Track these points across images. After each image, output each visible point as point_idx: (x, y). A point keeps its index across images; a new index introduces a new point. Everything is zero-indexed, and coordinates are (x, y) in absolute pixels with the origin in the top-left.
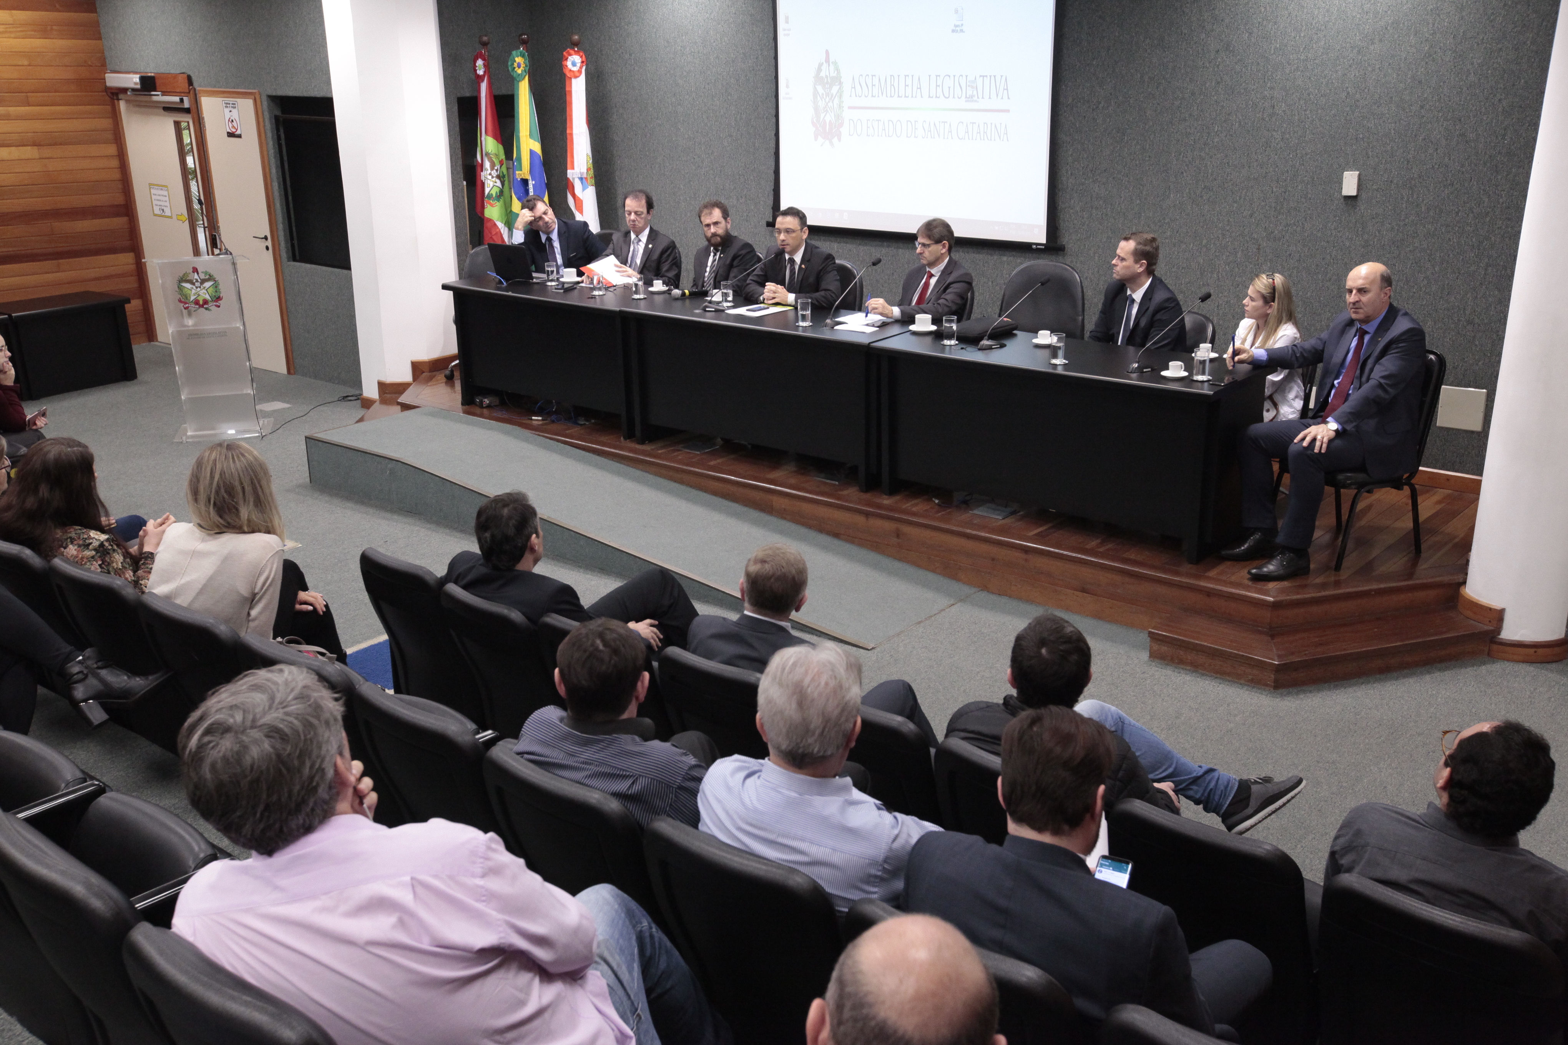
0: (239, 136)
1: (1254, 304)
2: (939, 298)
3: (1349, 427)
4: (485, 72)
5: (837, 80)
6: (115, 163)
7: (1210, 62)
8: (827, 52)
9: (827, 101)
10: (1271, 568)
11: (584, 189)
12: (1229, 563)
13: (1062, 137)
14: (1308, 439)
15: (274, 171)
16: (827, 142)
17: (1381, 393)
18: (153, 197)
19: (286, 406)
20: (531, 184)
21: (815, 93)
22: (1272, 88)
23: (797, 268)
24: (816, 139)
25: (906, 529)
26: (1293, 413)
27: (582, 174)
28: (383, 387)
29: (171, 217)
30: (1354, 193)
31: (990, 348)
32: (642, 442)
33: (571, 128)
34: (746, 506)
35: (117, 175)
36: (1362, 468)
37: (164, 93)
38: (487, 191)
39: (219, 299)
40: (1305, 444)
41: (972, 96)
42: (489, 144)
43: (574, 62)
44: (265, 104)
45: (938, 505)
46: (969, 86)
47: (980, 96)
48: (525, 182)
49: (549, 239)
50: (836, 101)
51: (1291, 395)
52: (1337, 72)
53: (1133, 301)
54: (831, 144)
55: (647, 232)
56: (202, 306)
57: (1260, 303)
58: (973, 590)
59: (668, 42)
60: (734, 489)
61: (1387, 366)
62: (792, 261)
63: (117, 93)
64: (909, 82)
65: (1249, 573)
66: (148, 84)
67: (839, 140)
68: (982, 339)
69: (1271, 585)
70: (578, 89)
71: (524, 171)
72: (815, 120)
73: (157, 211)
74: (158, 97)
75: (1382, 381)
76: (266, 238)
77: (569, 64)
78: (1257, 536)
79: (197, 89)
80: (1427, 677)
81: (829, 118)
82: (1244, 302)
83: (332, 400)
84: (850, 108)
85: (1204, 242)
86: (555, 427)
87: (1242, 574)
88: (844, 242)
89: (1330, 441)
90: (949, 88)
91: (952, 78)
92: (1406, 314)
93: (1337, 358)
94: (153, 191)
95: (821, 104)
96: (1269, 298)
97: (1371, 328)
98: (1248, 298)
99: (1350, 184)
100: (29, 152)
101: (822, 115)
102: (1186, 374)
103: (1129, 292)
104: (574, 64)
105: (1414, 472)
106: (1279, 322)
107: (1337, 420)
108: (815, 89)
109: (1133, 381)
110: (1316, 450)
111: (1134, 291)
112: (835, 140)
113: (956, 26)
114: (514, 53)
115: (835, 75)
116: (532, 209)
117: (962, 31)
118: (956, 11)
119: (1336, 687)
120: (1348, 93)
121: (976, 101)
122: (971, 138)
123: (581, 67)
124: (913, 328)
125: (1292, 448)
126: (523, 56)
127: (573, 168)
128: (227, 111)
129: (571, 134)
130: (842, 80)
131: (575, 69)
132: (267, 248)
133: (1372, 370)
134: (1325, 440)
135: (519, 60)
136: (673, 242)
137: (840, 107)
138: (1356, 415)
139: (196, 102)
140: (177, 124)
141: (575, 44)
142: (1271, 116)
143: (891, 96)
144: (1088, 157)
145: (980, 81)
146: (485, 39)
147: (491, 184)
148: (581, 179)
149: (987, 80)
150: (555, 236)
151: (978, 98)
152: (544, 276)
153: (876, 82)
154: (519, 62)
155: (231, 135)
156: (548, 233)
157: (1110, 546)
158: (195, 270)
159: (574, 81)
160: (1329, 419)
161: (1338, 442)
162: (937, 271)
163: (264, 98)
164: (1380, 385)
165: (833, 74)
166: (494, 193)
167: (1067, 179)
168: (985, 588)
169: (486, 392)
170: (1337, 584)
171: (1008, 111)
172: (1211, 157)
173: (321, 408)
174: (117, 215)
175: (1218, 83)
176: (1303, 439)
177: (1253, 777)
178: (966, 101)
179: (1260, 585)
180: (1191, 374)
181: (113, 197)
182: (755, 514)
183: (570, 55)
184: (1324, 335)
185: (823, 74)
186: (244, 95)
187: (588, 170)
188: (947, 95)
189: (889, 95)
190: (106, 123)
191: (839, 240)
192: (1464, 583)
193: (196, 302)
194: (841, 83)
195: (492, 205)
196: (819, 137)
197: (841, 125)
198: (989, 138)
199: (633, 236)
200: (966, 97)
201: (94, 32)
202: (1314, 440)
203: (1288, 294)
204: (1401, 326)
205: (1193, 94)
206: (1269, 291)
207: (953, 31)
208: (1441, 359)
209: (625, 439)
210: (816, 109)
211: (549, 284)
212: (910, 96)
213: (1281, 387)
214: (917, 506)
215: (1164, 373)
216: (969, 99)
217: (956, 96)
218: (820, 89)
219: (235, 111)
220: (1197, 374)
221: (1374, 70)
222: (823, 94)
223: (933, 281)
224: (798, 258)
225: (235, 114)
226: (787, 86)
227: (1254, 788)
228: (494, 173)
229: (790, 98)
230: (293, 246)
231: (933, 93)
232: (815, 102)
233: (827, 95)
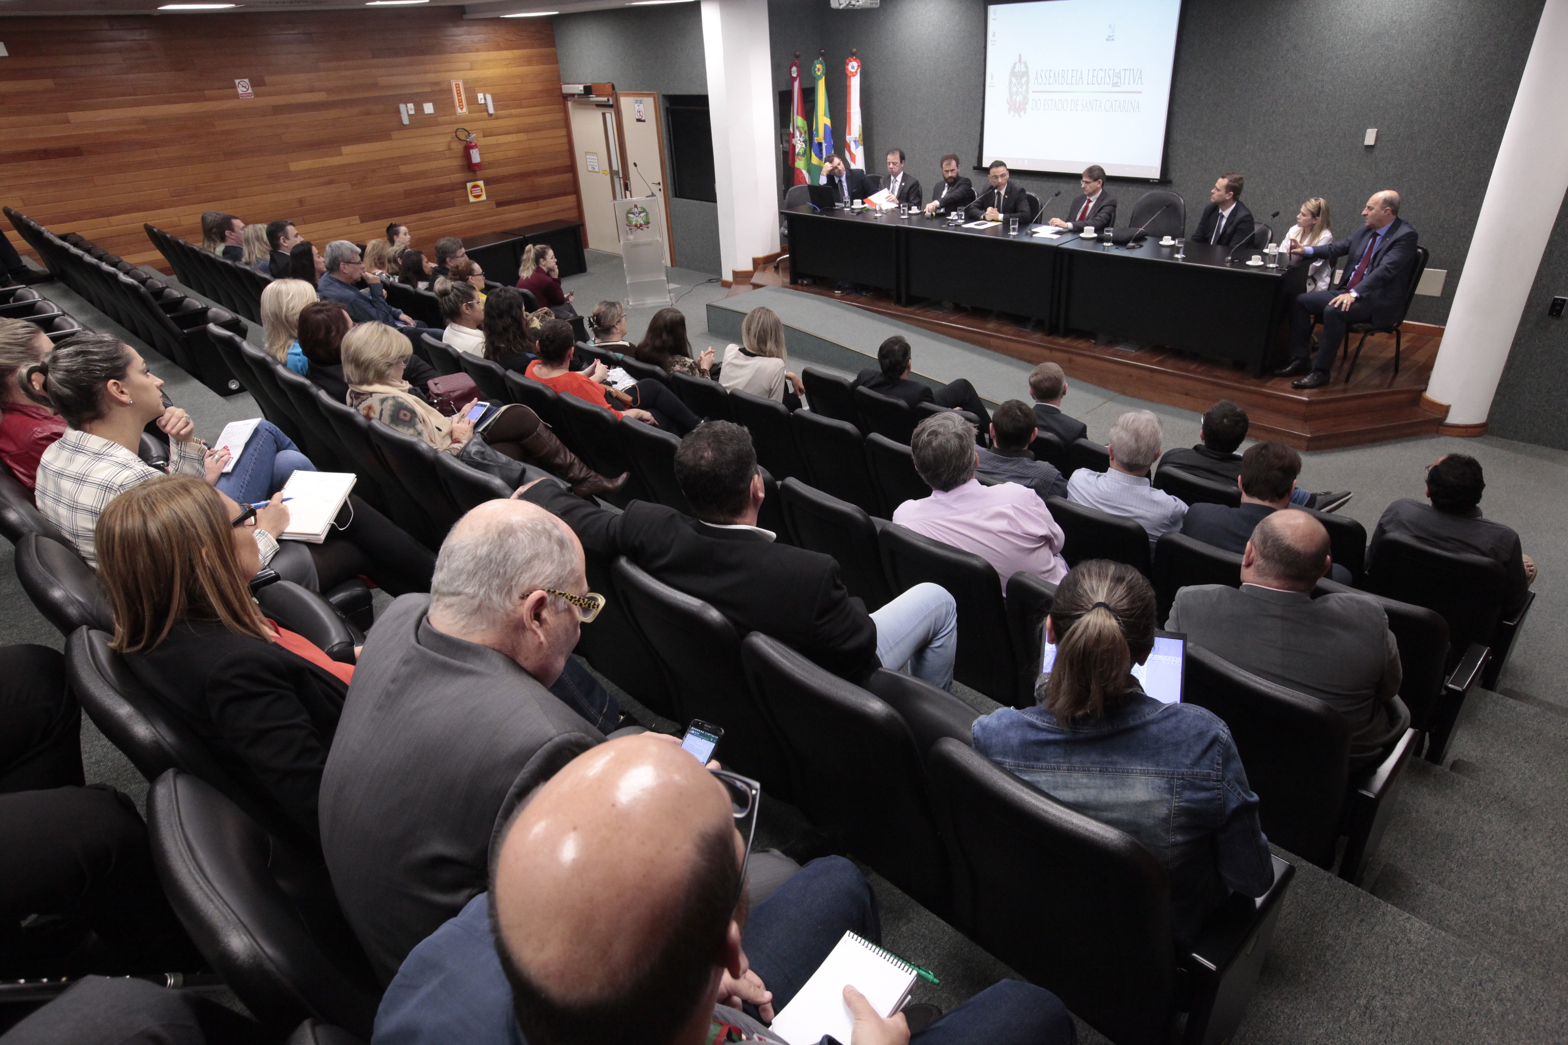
0: (644, 121)
1: (1305, 218)
2: (1096, 216)
3: (1364, 295)
4: (798, 75)
5: (1026, 74)
6: (565, 140)
7: (1282, 58)
8: (1020, 56)
9: (1018, 88)
10: (1305, 380)
11: (856, 148)
12: (1279, 378)
13: (1176, 108)
14: (1338, 303)
15: (665, 142)
17: (1387, 274)
18: (588, 160)
19: (678, 286)
20: (824, 145)
21: (1011, 82)
22: (1323, 74)
23: (1002, 198)
24: (1009, 113)
25: (1075, 358)
26: (1325, 285)
27: (856, 138)
28: (735, 274)
29: (598, 172)
30: (1372, 143)
31: (1133, 248)
32: (906, 306)
33: (850, 109)
34: (973, 344)
35: (566, 147)
36: (1369, 320)
37: (597, 96)
38: (797, 150)
39: (648, 223)
40: (1336, 306)
41: (1117, 83)
42: (799, 121)
43: (853, 66)
44: (661, 100)
45: (1095, 344)
46: (1115, 76)
47: (1122, 83)
48: (820, 144)
49: (840, 181)
50: (1024, 87)
51: (1324, 275)
52: (1369, 62)
53: (1223, 216)
54: (1019, 116)
55: (901, 175)
56: (639, 228)
57: (1309, 217)
58: (1116, 394)
59: (912, 51)
60: (967, 335)
61: (1393, 256)
62: (999, 193)
63: (566, 97)
64: (1074, 74)
65: (1293, 384)
66: (588, 90)
67: (1025, 113)
68: (1128, 242)
69: (1306, 391)
70: (855, 83)
71: (820, 137)
72: (1009, 100)
73: (590, 169)
74: (594, 98)
75: (1388, 266)
76: (659, 184)
77: (850, 67)
78: (1297, 362)
79: (618, 92)
80: (1399, 445)
81: (1019, 98)
82: (1298, 216)
83: (701, 282)
84: (1033, 92)
85: (1267, 176)
86: (847, 297)
87: (1288, 385)
89: (1352, 304)
90: (1102, 77)
91: (1104, 71)
92: (1407, 223)
93: (1358, 252)
94: (588, 157)
95: (1014, 90)
96: (1316, 214)
97: (1382, 231)
98: (1300, 214)
99: (1370, 137)
100: (522, 136)
101: (1014, 97)
102: (1262, 263)
103: (1220, 211)
104: (853, 68)
105: (1400, 323)
106: (1321, 229)
107: (1357, 291)
108: (1011, 80)
109: (1228, 268)
110: (1343, 310)
111: (1223, 210)
112: (1022, 113)
113: (1109, 36)
114: (816, 62)
116: (831, 162)
117: (1113, 40)
118: (1110, 27)
119: (1343, 451)
120: (1376, 77)
121: (1119, 86)
122: (1114, 110)
123: (857, 69)
124: (1082, 235)
125: (1327, 309)
126: (822, 64)
127: (850, 134)
128: (636, 105)
129: (850, 113)
130: (1029, 73)
131: (853, 71)
132: (660, 190)
133: (1381, 259)
134: (1349, 303)
135: (818, 66)
136: (918, 182)
137: (1027, 91)
138: (1370, 287)
139: (617, 101)
140: (604, 115)
141: (853, 54)
142: (1320, 93)
143: (1062, 84)
144: (1192, 122)
145: (1123, 73)
146: (798, 53)
147: (800, 146)
148: (855, 141)
149: (1127, 72)
150: (844, 179)
152: (843, 205)
153: (1052, 74)
154: (819, 68)
155: (639, 120)
156: (840, 177)
157: (1203, 368)
158: (636, 206)
159: (852, 78)
160: (1352, 290)
161: (1357, 305)
162: (1094, 199)
163: (661, 97)
164: (1386, 269)
165: (1023, 70)
166: (801, 152)
167: (1176, 137)
168: (1124, 393)
169: (804, 276)
170: (1345, 391)
171: (1140, 92)
172: (1276, 121)
173: (698, 287)
174: (566, 172)
175: (1286, 71)
176: (1335, 303)
177: (1319, 492)
178: (1112, 86)
179: (1299, 391)
180: (1265, 263)
181: (565, 161)
182: (979, 349)
183: (851, 61)
184: (1350, 238)
185: (1016, 70)
186: (648, 95)
187: (860, 135)
188: (1099, 82)
189: (1060, 83)
190: (560, 116)
192: (1425, 390)
193: (636, 226)
194: (1028, 76)
195: (800, 160)
196: (1011, 111)
197: (1027, 103)
198: (1126, 110)
199: (892, 178)
200: (1113, 84)
201: (554, 59)
202: (1342, 303)
203: (1327, 210)
204: (1403, 230)
205: (1268, 79)
206: (1317, 209)
207: (1107, 40)
208: (1425, 252)
209: (895, 304)
210: (1010, 93)
211: (845, 209)
212: (1075, 83)
213: (1319, 271)
214: (1081, 344)
215: (1249, 263)
216: (1115, 85)
217: (1106, 83)
218: (1014, 79)
219: (641, 106)
220: (1269, 263)
221: (1395, 61)
222: (1015, 83)
223: (1091, 205)
224: (1003, 192)
225: (641, 107)
226: (992, 79)
227: (1319, 498)
228: (802, 139)
230: (675, 188)
231: (1090, 81)
232: (1010, 89)
233: (1018, 84)
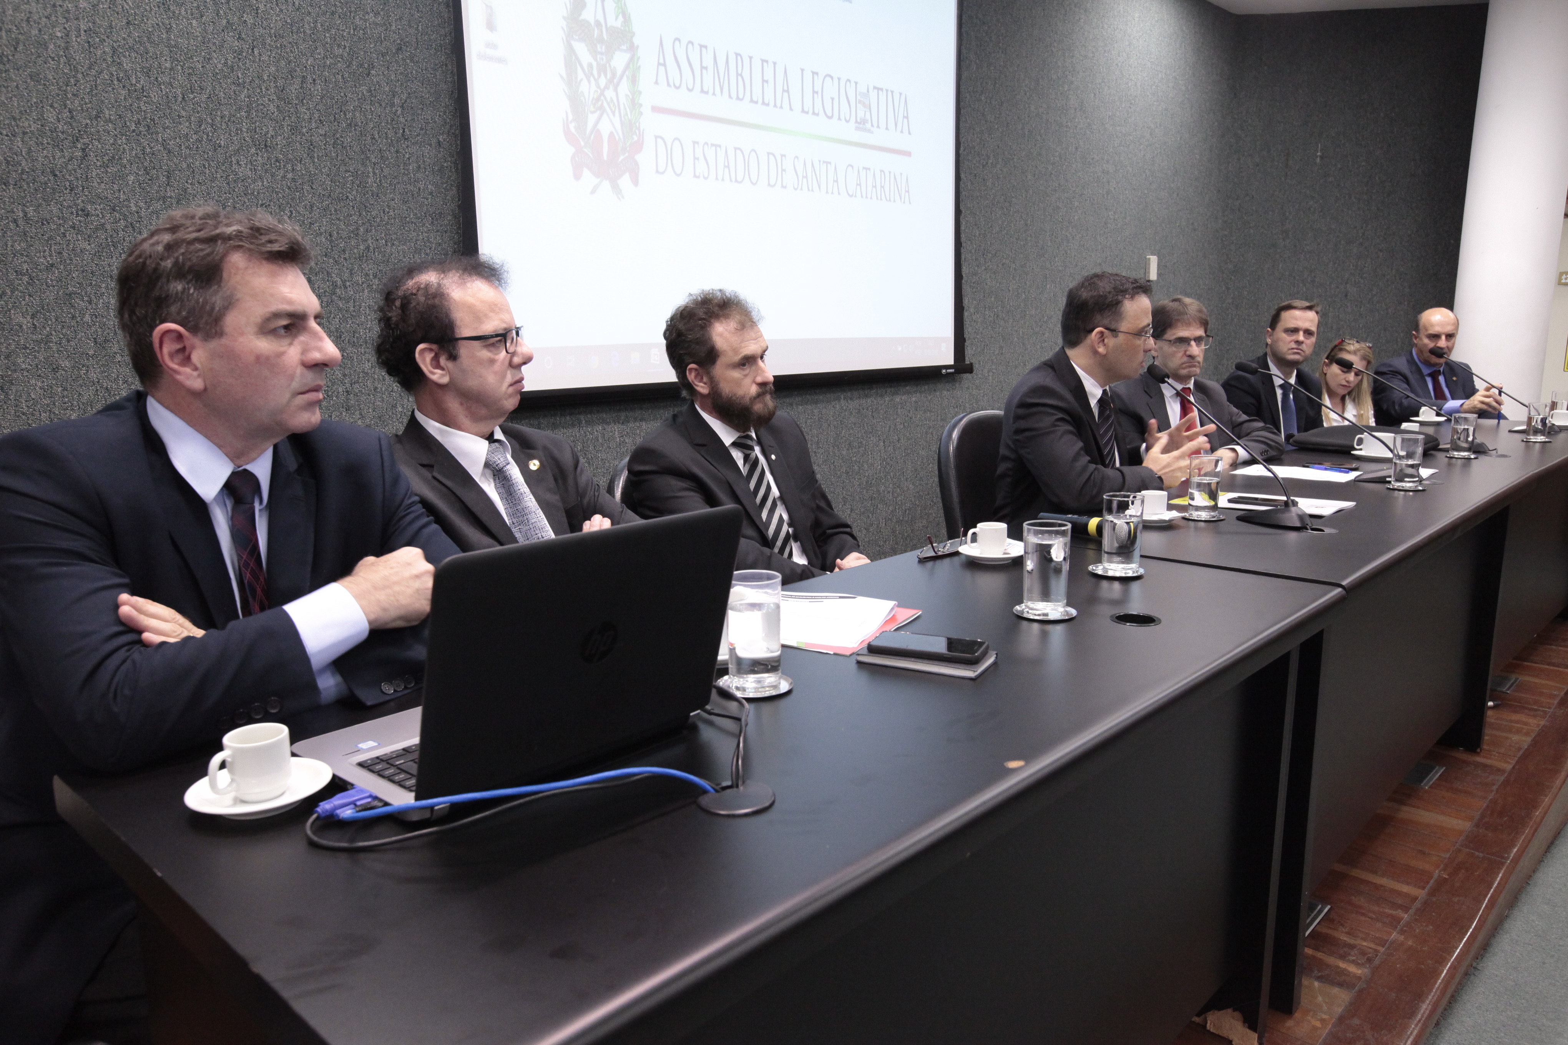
5: (625, 37)
9: (602, 85)
16: (606, 184)
21: (571, 60)
22: (1108, 162)
24: (577, 176)
30: (1156, 277)
41: (864, 121)
46: (860, 102)
47: (875, 124)
50: (624, 88)
52: (1141, 151)
54: (616, 189)
64: (769, 75)
67: (635, 182)
72: (572, 127)
81: (610, 126)
84: (655, 109)
88: (635, 420)
90: (833, 99)
91: (836, 81)
95: (587, 89)
99: (1154, 267)
101: (592, 119)
112: (625, 181)
115: (618, 24)
121: (869, 131)
122: (864, 196)
130: (636, 41)
137: (634, 104)
142: (1108, 193)
143: (738, 98)
144: (980, 234)
145: (873, 96)
149: (883, 97)
151: (872, 126)
153: (708, 61)
171: (908, 154)
178: (857, 129)
188: (830, 114)
189: (734, 95)
191: (623, 415)
194: (633, 48)
196: (586, 172)
197: (638, 147)
198: (888, 199)
200: (856, 122)
210: (575, 99)
212: (772, 103)
216: (861, 125)
217: (842, 117)
218: (581, 49)
222: (590, 66)
229: (500, 60)
231: (808, 105)
232: (571, 81)
233: (602, 69)
